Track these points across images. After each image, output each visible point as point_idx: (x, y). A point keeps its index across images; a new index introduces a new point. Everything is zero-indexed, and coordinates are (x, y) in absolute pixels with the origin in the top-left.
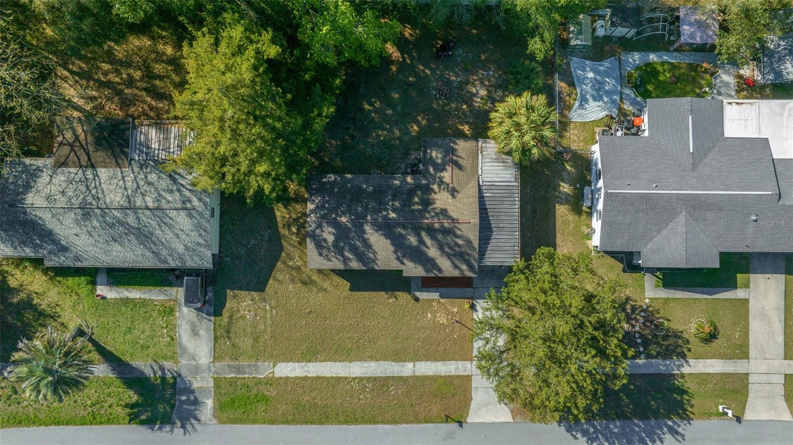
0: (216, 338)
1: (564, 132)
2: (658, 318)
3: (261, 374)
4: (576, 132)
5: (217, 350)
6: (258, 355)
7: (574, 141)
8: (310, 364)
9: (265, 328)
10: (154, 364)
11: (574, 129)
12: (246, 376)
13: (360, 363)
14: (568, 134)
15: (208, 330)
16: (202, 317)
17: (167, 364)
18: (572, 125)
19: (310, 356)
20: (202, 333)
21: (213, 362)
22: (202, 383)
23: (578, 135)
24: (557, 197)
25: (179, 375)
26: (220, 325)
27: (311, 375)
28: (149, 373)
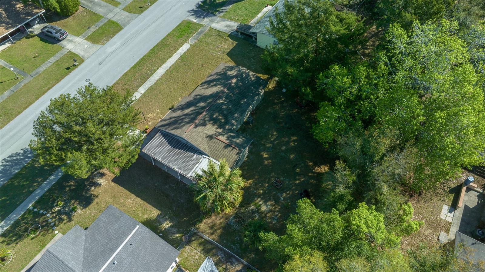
0: (220, 31)
1: (202, 248)
2: (40, 232)
3: (191, 39)
4: (197, 257)
5: (214, 30)
6: (200, 41)
7: (192, 251)
8: (179, 56)
9: (209, 49)
10: (226, 11)
11: (200, 257)
12: (195, 35)
13: (163, 73)
14: (199, 250)
15: (226, 30)
16: (232, 30)
17: (222, 14)
18: (204, 258)
19: (183, 58)
20: (226, 28)
21: (210, 27)
22: (206, 21)
23: (194, 257)
24: (165, 216)
25: (215, 16)
26: (224, 35)
27: (174, 54)
28: (224, 8)
